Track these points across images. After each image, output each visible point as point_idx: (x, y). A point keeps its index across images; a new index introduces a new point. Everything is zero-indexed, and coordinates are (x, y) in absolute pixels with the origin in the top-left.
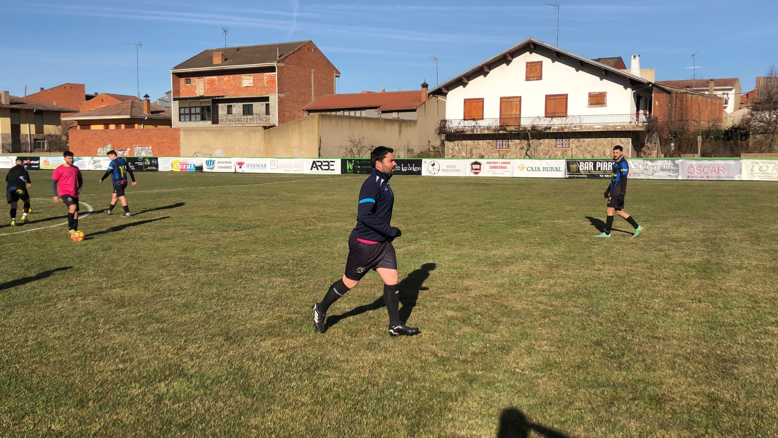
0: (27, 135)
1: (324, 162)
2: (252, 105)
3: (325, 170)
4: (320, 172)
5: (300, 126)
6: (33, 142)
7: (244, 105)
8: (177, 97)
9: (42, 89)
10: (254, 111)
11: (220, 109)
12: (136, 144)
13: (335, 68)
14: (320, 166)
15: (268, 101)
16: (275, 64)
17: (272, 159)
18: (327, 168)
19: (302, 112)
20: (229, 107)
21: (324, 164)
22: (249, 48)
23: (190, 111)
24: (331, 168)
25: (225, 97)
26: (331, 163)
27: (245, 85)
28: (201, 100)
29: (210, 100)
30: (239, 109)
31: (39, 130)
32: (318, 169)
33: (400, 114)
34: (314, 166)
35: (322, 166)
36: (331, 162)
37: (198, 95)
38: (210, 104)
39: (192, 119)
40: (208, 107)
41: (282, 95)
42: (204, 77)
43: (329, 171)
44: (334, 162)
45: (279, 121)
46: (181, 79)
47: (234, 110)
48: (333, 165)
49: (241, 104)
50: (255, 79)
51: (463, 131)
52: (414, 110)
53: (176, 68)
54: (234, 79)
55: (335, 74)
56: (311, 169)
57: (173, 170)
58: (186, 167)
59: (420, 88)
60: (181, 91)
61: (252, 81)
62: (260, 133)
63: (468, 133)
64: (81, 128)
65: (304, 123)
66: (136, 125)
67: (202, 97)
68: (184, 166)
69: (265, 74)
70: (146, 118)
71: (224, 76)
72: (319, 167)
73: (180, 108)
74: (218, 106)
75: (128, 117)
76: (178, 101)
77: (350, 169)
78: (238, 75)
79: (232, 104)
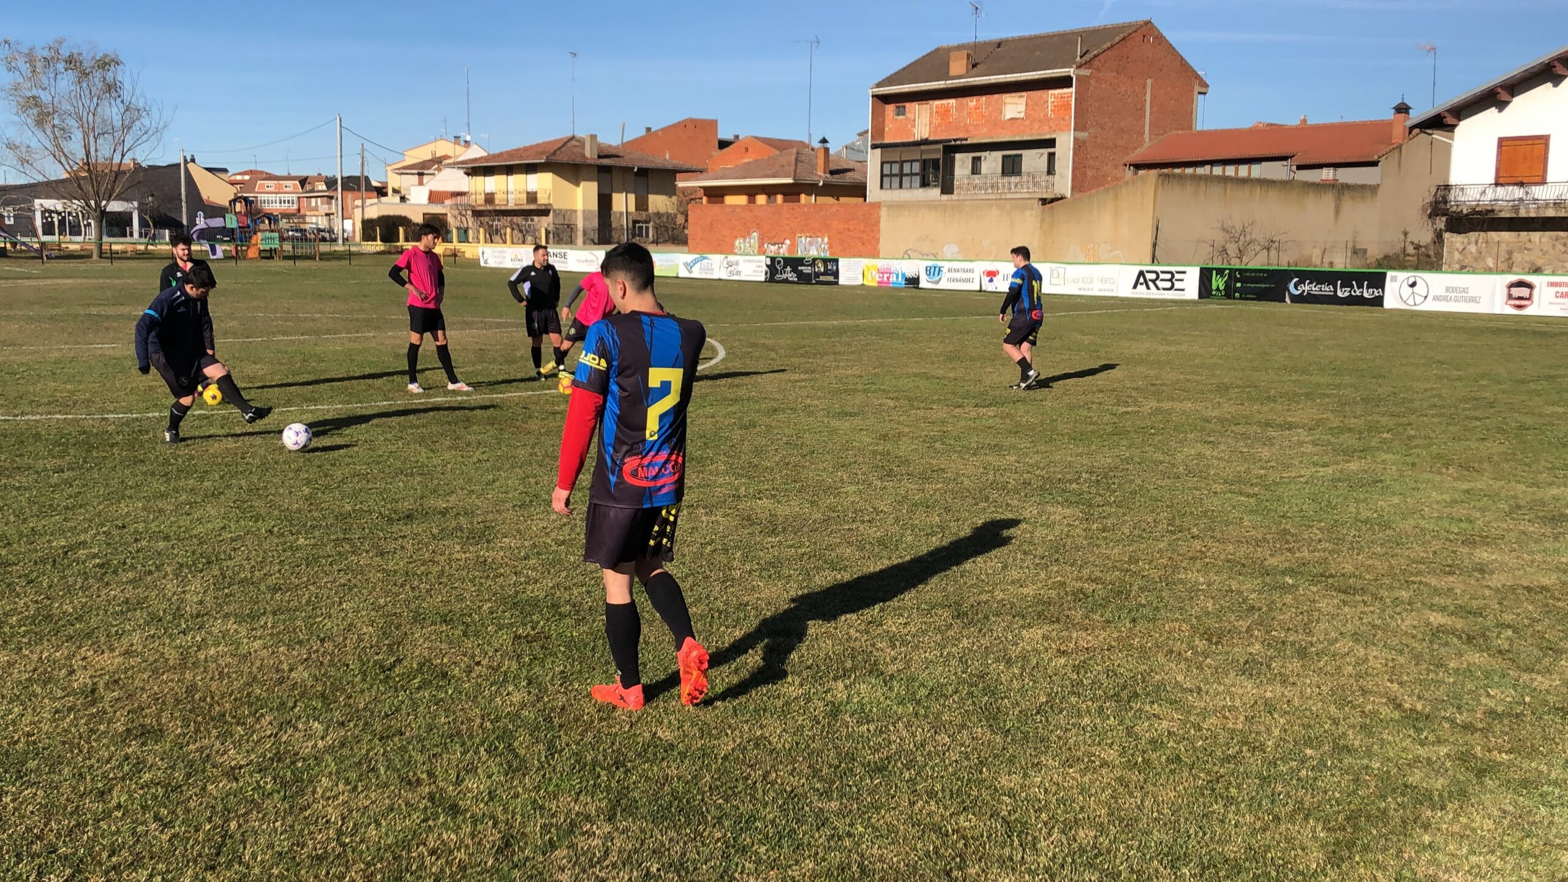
0: (621, 213)
1: (1163, 272)
2: (1021, 156)
3: (1164, 289)
4: (1153, 294)
5: (1116, 197)
6: (630, 225)
7: (1004, 157)
8: (878, 142)
9: (649, 129)
10: (1025, 168)
11: (957, 164)
12: (802, 231)
13: (1197, 77)
14: (1154, 281)
15: (1054, 146)
16: (1071, 71)
17: (1053, 266)
18: (1168, 285)
19: (1121, 168)
20: (976, 161)
21: (1162, 276)
22: (1021, 40)
23: (901, 168)
24: (1177, 285)
25: (969, 142)
27: (1008, 117)
28: (922, 147)
29: (940, 146)
30: (994, 165)
31: (642, 205)
32: (1148, 288)
33: (1340, 170)
34: (1142, 280)
35: (1158, 282)
36: (1178, 272)
37: (917, 138)
38: (939, 156)
39: (904, 185)
40: (936, 162)
41: (1084, 135)
42: (931, 102)
43: (1172, 292)
44: (1184, 272)
45: (1073, 188)
46: (887, 106)
47: (985, 167)
48: (1182, 280)
49: (998, 155)
50: (1030, 102)
51: (1492, 211)
52: (1374, 164)
53: (879, 85)
54: (989, 104)
55: (1197, 89)
56: (1135, 287)
57: (866, 283)
58: (888, 278)
59: (1389, 115)
60: (887, 129)
61: (1023, 108)
62: (1034, 213)
63: (1503, 215)
64: (709, 202)
65: (1124, 191)
66: (803, 196)
67: (925, 142)
68: (886, 276)
69: (1051, 92)
70: (821, 184)
71: (968, 99)
72: (1151, 284)
73: (882, 163)
74: (954, 158)
75: (790, 181)
76: (879, 150)
77: (1218, 289)
78: (996, 96)
79: (982, 154)
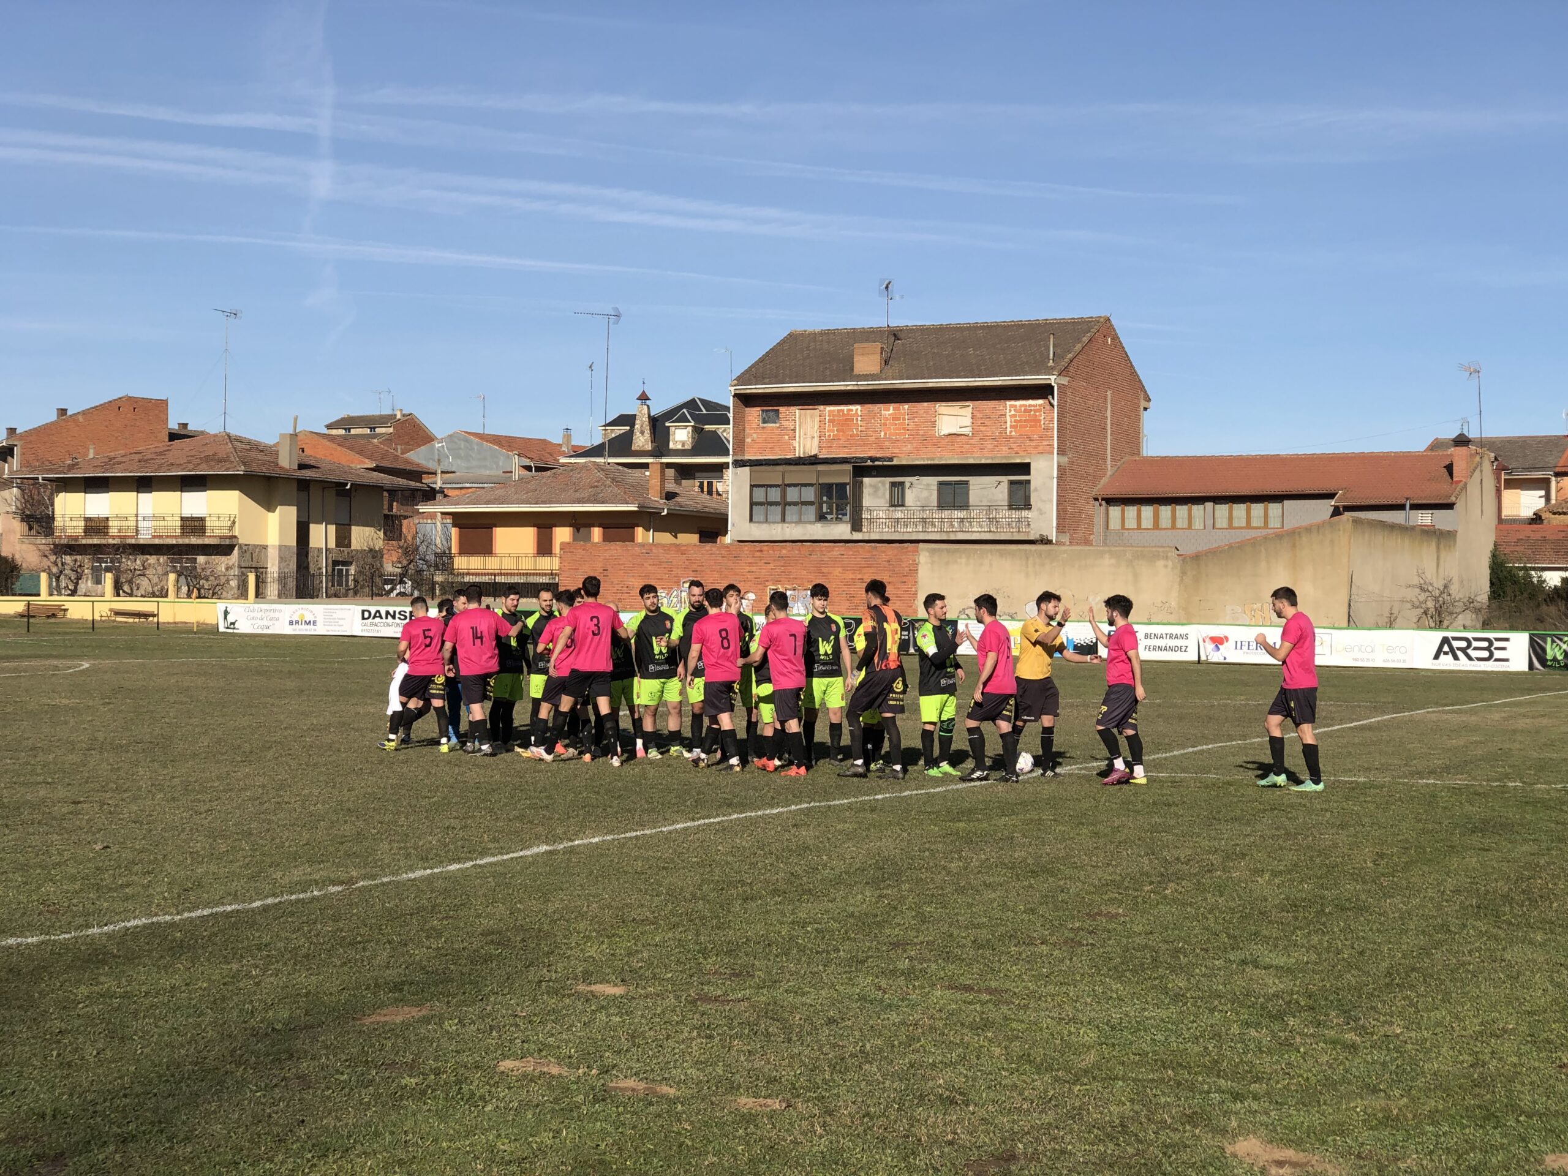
0: (320, 550)
1: (1476, 639)
2: (967, 483)
3: (1479, 659)
4: (1463, 664)
6: (330, 569)
7: (940, 484)
8: (739, 458)
9: (63, 412)
10: (973, 498)
11: (867, 492)
13: (1143, 388)
14: (1464, 650)
15: (1029, 474)
16: (1052, 379)
18: (1486, 654)
19: (1095, 503)
20: (898, 488)
21: (1475, 644)
23: (784, 495)
24: (1498, 654)
25: (895, 462)
26: (1497, 644)
27: (945, 431)
28: (820, 467)
30: (925, 494)
31: (343, 539)
32: (1456, 658)
34: (1446, 648)
35: (1469, 651)
36: (1497, 639)
37: (799, 453)
38: (846, 479)
39: (788, 518)
40: (842, 487)
41: (1065, 460)
42: (822, 407)
43: (1491, 663)
44: (1507, 640)
45: (1058, 527)
46: (748, 410)
47: (910, 497)
48: (1504, 649)
49: (933, 481)
50: (979, 415)
52: (1449, 506)
53: (741, 379)
54: (912, 415)
55: (1143, 403)
56: (1436, 657)
60: (748, 440)
61: (968, 421)
62: (1170, 563)
66: (639, 531)
67: (813, 461)
69: (1009, 403)
70: (665, 512)
71: (882, 406)
72: (1460, 654)
73: (752, 486)
74: (862, 482)
76: (747, 469)
77: (1556, 659)
78: (926, 404)
79: (907, 480)
